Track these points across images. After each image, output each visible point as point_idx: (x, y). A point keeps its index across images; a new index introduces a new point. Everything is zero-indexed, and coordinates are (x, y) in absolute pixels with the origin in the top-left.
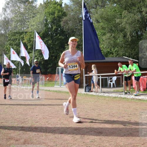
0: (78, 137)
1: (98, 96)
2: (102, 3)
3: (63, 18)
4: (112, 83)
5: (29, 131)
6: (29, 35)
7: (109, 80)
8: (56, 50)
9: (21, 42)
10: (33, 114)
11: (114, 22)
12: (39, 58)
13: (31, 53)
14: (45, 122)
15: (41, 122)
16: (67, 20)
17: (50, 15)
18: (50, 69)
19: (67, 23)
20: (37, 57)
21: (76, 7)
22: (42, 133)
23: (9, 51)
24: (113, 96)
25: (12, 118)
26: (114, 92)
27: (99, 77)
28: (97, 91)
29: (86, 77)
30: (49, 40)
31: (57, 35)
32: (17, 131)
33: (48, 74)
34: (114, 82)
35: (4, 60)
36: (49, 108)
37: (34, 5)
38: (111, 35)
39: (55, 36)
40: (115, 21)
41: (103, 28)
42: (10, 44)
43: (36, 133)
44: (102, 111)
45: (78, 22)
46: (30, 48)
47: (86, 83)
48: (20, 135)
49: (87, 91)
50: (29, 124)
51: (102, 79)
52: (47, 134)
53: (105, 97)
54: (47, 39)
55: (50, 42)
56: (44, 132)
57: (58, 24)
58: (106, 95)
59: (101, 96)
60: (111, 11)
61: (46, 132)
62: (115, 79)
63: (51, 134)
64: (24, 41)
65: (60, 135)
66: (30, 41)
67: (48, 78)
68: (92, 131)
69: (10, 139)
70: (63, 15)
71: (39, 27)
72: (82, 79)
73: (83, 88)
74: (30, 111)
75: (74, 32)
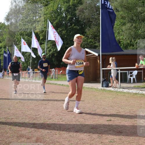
0: (95, 136)
1: (117, 92)
3: (79, 6)
4: (132, 78)
7: (129, 75)
9: (33, 32)
10: (45, 110)
11: (135, 11)
12: (52, 49)
13: (43, 44)
14: (58, 119)
15: (54, 119)
16: (83, 9)
17: (64, 3)
19: (83, 12)
20: (50, 48)
23: (20, 41)
24: (134, 92)
25: (23, 114)
27: (118, 71)
28: (116, 86)
29: (103, 70)
30: (63, 30)
31: (71, 24)
32: (29, 128)
33: (61, 67)
34: (134, 77)
35: (14, 51)
38: (132, 25)
39: (70, 26)
40: (137, 9)
41: (123, 18)
42: (21, 35)
43: (49, 131)
44: (122, 108)
45: (95, 10)
46: (42, 38)
47: (103, 77)
48: (32, 133)
49: (104, 86)
51: (121, 73)
52: (61, 132)
53: (124, 93)
54: (61, 29)
55: (64, 32)
56: (58, 130)
57: (73, 13)
58: (126, 91)
59: (119, 92)
61: (60, 130)
62: (136, 74)
63: (66, 132)
65: (76, 133)
66: (42, 31)
67: (61, 71)
68: (110, 131)
69: (21, 136)
70: (78, 3)
71: (52, 16)
72: (99, 73)
73: (100, 83)
74: (42, 107)
75: (90, 22)
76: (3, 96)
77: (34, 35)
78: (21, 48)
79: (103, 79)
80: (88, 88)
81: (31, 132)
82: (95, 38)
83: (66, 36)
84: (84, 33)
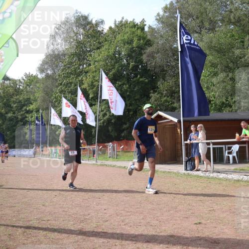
1: (208, 178)
2: (210, 24)
3: (146, 49)
4: (231, 156)
5: (92, 236)
6: (91, 76)
7: (227, 152)
8: (136, 100)
9: (79, 88)
10: (98, 207)
11: (231, 55)
13: (94, 105)
14: (119, 222)
15: (112, 221)
16: (153, 52)
17: (124, 45)
18: (125, 132)
19: (153, 57)
20: (105, 111)
21: (167, 32)
22: (115, 241)
23: (60, 102)
24: (235, 178)
25: (64, 213)
27: (210, 145)
28: (207, 168)
29: (186, 145)
30: (123, 84)
31: (136, 76)
32: (74, 236)
33: (121, 140)
34: (235, 154)
35: (51, 116)
36: (126, 197)
37: (99, 29)
38: (228, 76)
39: (134, 77)
40: (233, 53)
41: (213, 65)
42: (61, 92)
43: (105, 240)
44: (217, 204)
45: (171, 54)
46: (93, 98)
47: (187, 155)
49: (188, 169)
50: (92, 224)
51: (214, 149)
52: (124, 242)
53: (220, 179)
54: (120, 83)
55: (125, 87)
56: (118, 239)
57: (138, 59)
58: (222, 176)
59: (212, 178)
60: (225, 37)
61: (122, 239)
62: (237, 149)
63: (131, 242)
64: (84, 87)
65: (147, 244)
66: (92, 85)
67: (123, 146)
70: (146, 44)
71: (107, 64)
72: (180, 148)
73: (182, 164)
74: (93, 202)
75: (164, 71)
76: (35, 186)
77: (80, 93)
78: (61, 112)
79: (187, 158)
80: (164, 172)
81: (78, 241)
82: (172, 96)
83: (128, 94)
84: (155, 88)
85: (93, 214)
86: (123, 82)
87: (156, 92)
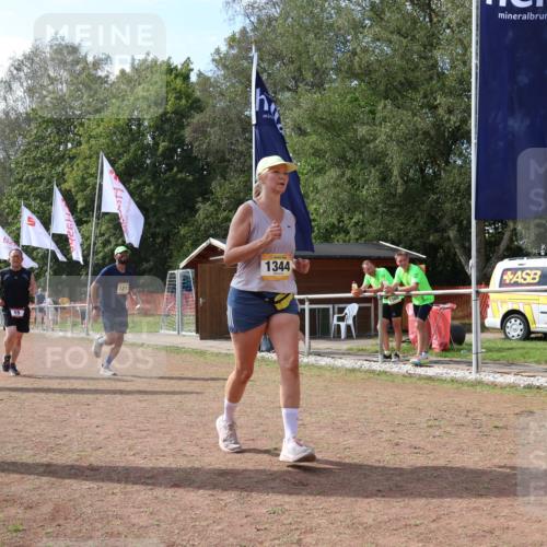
0: (229, 497)
2: (314, 75)
3: (192, 117)
4: (343, 325)
5: (70, 478)
6: (81, 166)
7: (336, 316)
8: (168, 215)
9: (56, 189)
10: (85, 421)
11: (350, 134)
12: (112, 239)
13: (87, 222)
14: (123, 449)
16: (205, 124)
19: (204, 133)
20: (106, 236)
21: (233, 85)
22: (112, 485)
23: (17, 215)
24: (348, 366)
25: (16, 434)
26: (348, 353)
27: (304, 304)
30: (145, 184)
31: (170, 168)
32: (32, 477)
34: (350, 322)
36: (140, 401)
38: (343, 174)
39: (166, 171)
40: (356, 130)
41: (317, 153)
42: (20, 195)
43: (93, 485)
44: (310, 414)
45: (238, 129)
46: (85, 207)
48: (41, 491)
50: (70, 455)
51: (311, 310)
52: (130, 488)
53: (320, 368)
54: (138, 182)
55: (148, 190)
56: (119, 481)
57: (175, 136)
58: (324, 361)
59: (307, 365)
60: (341, 102)
61: (126, 482)
63: (142, 487)
64: (65, 186)
65: (173, 490)
66: (83, 185)
68: (274, 480)
69: (6, 501)
70: (191, 107)
71: (113, 142)
74: (75, 412)
75: (224, 161)
77: (58, 197)
78: (19, 235)
80: (218, 355)
81: (39, 487)
84: (206, 194)
85: (74, 436)
86: (144, 179)
87: (208, 200)
